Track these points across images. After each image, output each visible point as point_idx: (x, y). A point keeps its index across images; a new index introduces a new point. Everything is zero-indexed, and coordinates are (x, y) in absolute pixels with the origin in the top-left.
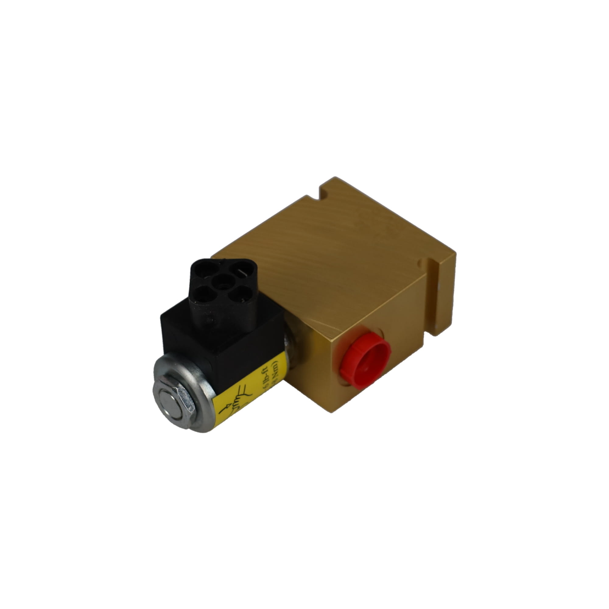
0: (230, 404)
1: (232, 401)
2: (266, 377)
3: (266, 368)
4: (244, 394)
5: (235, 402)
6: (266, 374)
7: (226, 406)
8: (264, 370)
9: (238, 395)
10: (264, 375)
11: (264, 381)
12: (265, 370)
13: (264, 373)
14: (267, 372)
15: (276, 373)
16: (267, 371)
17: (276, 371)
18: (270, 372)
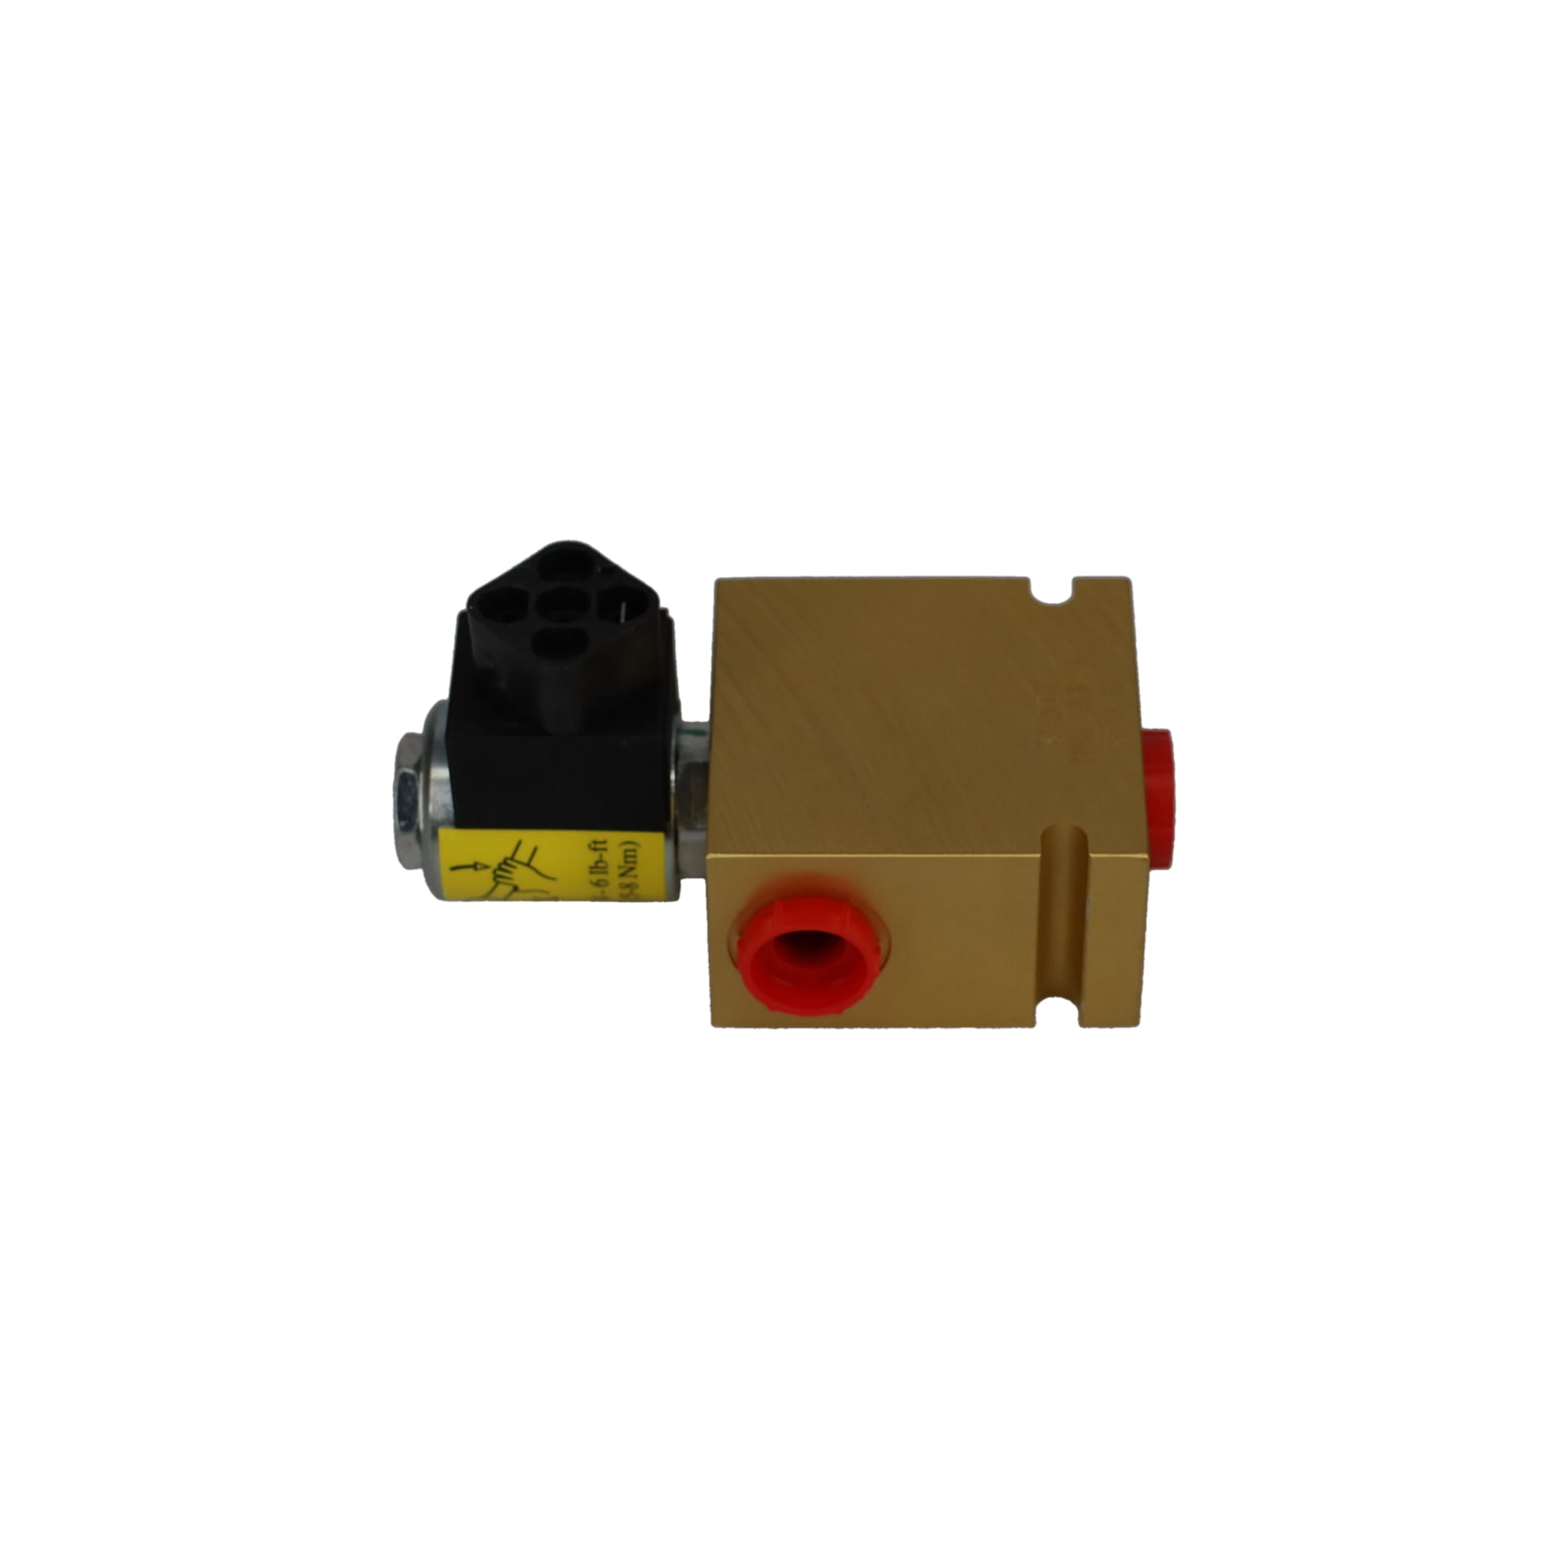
0: (486, 867)
1: (494, 861)
2: (597, 862)
3: (605, 842)
4: (528, 865)
5: (500, 868)
6: (601, 856)
7: (471, 863)
8: (595, 842)
9: (512, 859)
10: (595, 856)
11: (591, 868)
12: (599, 846)
13: (595, 849)
14: (604, 853)
15: (631, 869)
16: (605, 850)
17: (631, 865)
18: (614, 857)
